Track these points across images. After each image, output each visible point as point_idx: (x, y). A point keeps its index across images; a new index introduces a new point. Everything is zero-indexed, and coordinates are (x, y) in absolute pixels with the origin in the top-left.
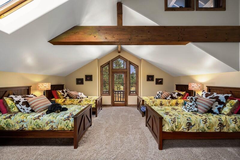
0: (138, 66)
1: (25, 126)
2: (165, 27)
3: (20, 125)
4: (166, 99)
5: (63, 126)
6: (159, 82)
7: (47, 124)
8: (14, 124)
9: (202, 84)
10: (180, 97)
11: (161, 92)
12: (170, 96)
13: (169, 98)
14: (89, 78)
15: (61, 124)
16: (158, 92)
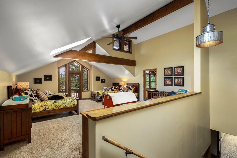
0: (89, 70)
1: (47, 107)
2: (113, 57)
3: (44, 108)
4: (109, 91)
5: (72, 105)
6: (103, 81)
7: (62, 104)
8: (39, 108)
9: (125, 82)
10: (115, 90)
11: (106, 87)
12: (111, 89)
13: (110, 90)
14: (48, 78)
15: (70, 103)
16: (104, 88)
